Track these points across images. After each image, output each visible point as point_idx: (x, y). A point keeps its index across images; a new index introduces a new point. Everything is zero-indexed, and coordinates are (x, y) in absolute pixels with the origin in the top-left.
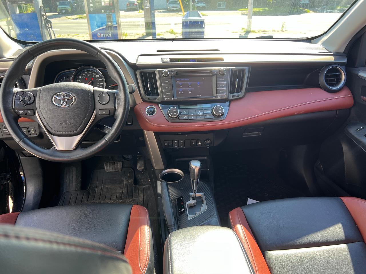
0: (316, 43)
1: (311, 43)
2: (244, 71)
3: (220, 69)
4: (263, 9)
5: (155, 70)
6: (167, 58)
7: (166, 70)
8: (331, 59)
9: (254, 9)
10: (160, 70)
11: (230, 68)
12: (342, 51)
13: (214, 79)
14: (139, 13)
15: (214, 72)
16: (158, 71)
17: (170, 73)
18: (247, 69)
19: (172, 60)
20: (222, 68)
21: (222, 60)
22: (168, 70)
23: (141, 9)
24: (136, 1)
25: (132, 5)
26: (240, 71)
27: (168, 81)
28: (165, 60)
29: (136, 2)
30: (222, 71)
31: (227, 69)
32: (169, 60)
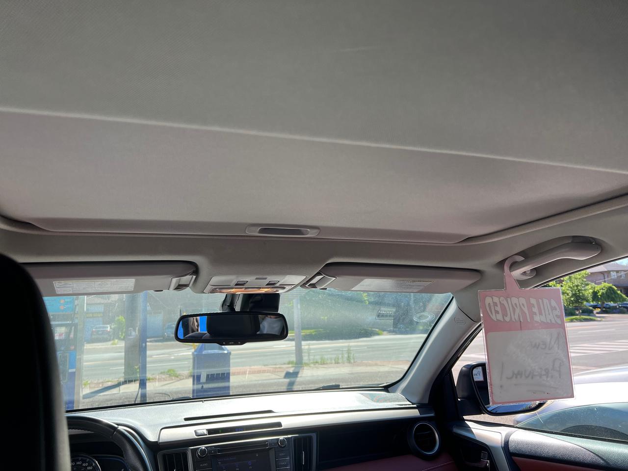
0: (394, 392)
1: (388, 392)
2: (310, 438)
3: (278, 439)
4: (315, 331)
5: (187, 449)
6: (203, 429)
7: (203, 447)
8: (415, 413)
9: (304, 331)
10: (194, 448)
11: (292, 437)
12: (426, 401)
13: (272, 454)
14: (113, 344)
15: (271, 444)
16: (191, 449)
17: (210, 452)
18: (314, 436)
19: (210, 431)
20: (281, 438)
21: (279, 424)
22: (206, 447)
23: (117, 339)
24: (108, 326)
25: (100, 333)
26: (305, 438)
27: (205, 465)
28: (200, 432)
29: (109, 328)
30: (282, 441)
31: (288, 438)
32: (206, 432)
